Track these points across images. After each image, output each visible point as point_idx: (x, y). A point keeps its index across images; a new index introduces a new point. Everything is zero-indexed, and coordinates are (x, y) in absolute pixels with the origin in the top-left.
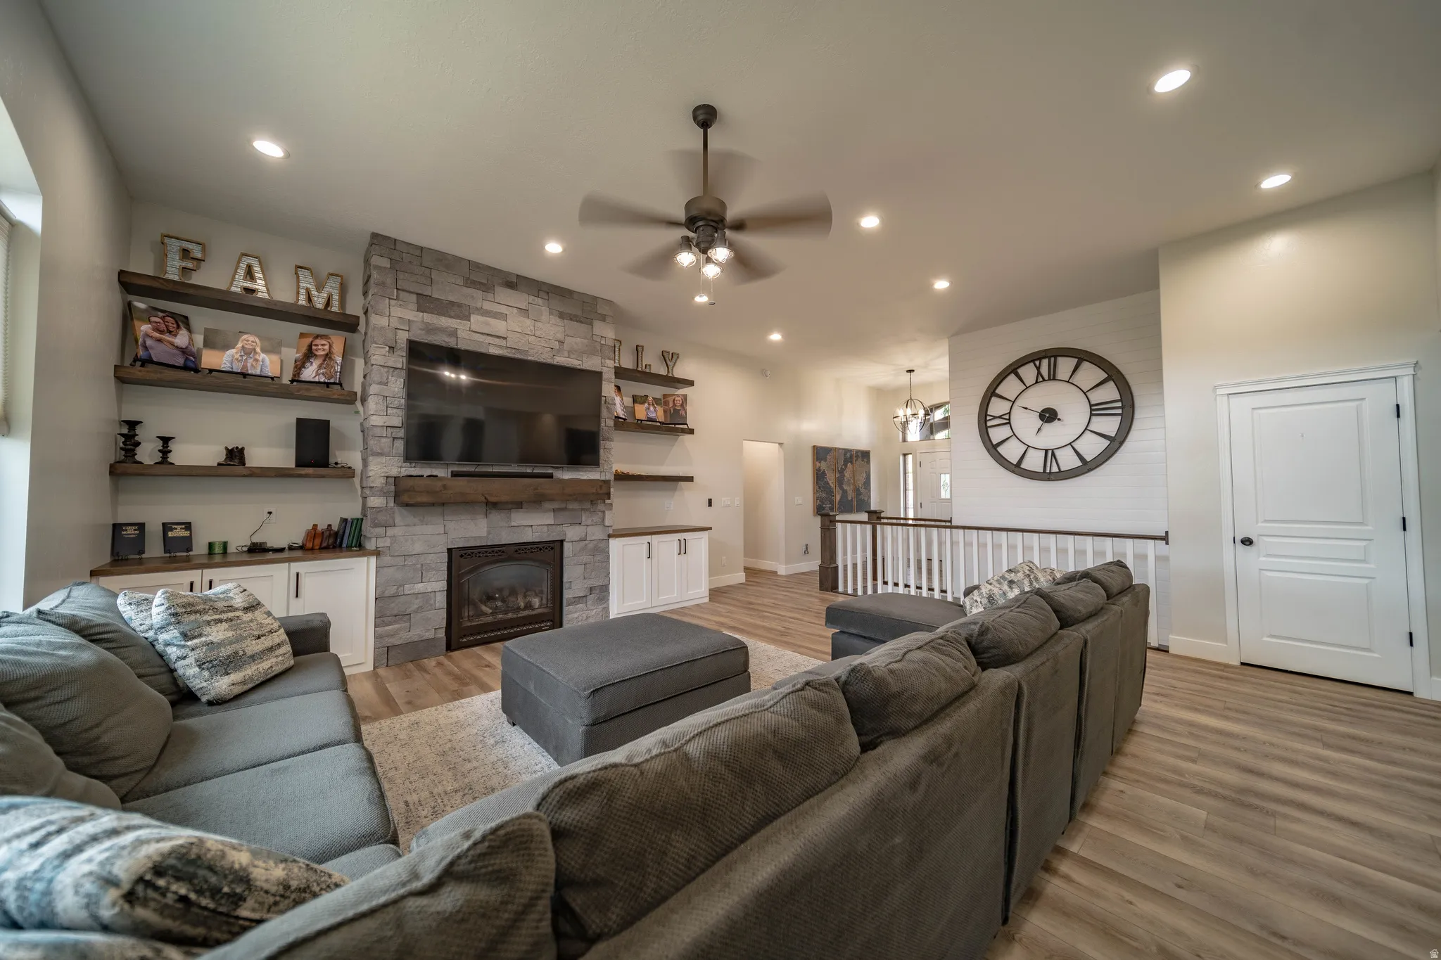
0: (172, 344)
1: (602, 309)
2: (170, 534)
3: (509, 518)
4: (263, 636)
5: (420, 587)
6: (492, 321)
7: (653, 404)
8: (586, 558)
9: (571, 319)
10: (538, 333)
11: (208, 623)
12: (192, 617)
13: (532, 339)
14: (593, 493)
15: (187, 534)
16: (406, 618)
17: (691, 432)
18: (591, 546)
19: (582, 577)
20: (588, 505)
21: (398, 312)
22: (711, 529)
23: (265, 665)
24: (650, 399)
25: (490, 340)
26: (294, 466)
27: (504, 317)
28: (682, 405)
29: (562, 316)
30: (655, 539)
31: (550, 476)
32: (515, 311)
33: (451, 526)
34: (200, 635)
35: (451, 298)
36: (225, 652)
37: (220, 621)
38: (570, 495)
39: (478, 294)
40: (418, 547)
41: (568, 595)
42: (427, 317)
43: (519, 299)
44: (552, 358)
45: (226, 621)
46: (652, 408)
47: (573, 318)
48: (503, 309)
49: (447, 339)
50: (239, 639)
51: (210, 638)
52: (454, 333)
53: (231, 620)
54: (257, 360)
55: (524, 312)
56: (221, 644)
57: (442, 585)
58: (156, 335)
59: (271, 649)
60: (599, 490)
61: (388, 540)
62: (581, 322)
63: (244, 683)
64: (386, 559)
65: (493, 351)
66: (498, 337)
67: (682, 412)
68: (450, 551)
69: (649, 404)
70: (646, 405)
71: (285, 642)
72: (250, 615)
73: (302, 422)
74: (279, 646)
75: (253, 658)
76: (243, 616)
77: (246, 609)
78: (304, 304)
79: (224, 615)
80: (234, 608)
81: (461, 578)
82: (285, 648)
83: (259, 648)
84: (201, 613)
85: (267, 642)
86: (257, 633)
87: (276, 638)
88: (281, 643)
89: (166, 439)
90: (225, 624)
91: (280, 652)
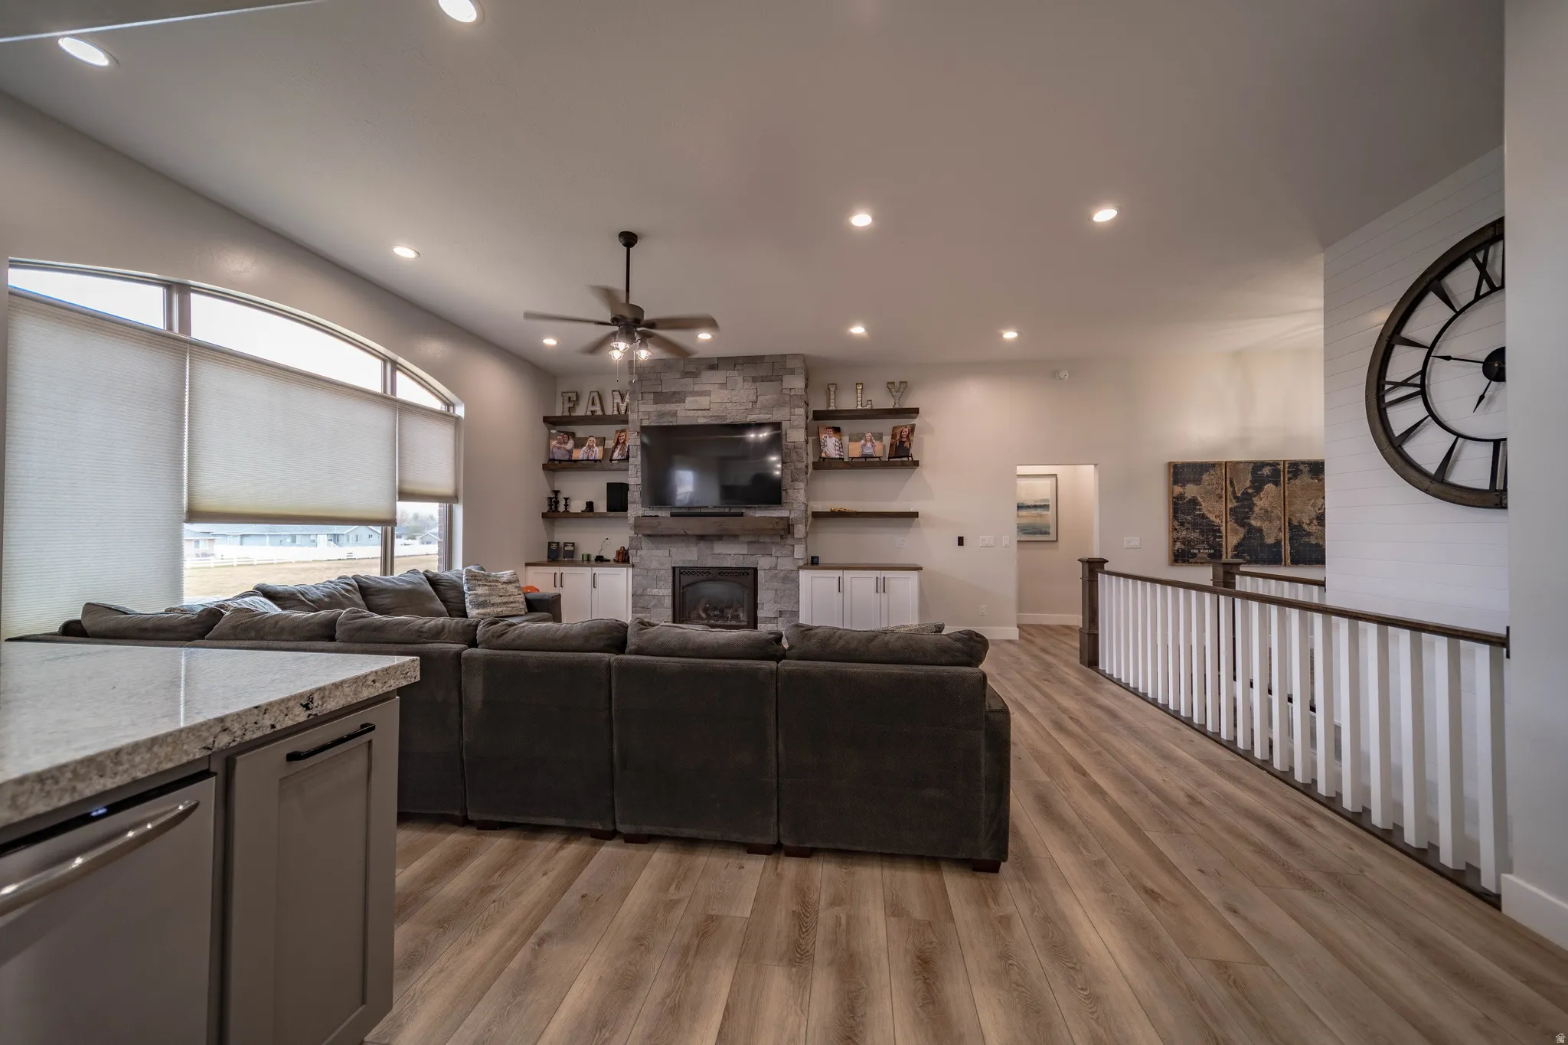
0: (564, 449)
1: (790, 364)
2: (566, 548)
3: (713, 548)
4: (504, 596)
5: (655, 591)
6: (698, 398)
7: (871, 440)
8: (776, 585)
9: (763, 381)
10: (734, 399)
11: (479, 585)
12: (474, 582)
13: (728, 405)
14: (770, 529)
15: (572, 549)
16: (648, 610)
17: (916, 464)
18: (781, 575)
19: (773, 601)
20: (778, 539)
21: (642, 408)
22: (921, 569)
23: (499, 609)
24: (868, 435)
25: (700, 413)
26: (606, 511)
27: (708, 393)
28: (908, 437)
29: (754, 380)
30: (848, 575)
31: (741, 515)
32: (717, 386)
33: (674, 550)
34: (473, 590)
35: (673, 390)
36: (481, 599)
37: (486, 585)
38: (750, 530)
39: (689, 381)
40: (654, 565)
41: (761, 614)
42: (659, 407)
43: (719, 376)
44: (746, 417)
45: (488, 586)
46: (869, 444)
47: (764, 379)
48: (707, 388)
49: (671, 420)
50: (489, 595)
51: (477, 592)
52: (675, 414)
53: (491, 586)
54: (593, 451)
55: (724, 385)
56: (480, 596)
57: (669, 591)
58: (558, 445)
59: (506, 603)
60: (775, 526)
61: (638, 558)
62: (771, 381)
64: (637, 570)
65: (702, 421)
66: (704, 410)
67: (907, 444)
68: (674, 569)
69: (866, 441)
70: (863, 442)
71: (518, 602)
72: (504, 586)
73: (609, 485)
74: (512, 602)
75: (493, 605)
76: (500, 586)
77: (504, 583)
78: (616, 413)
79: (489, 584)
80: (497, 581)
81: (683, 589)
82: (517, 605)
83: (499, 601)
84: (478, 580)
85: (505, 600)
86: (501, 594)
87: (512, 599)
88: (515, 602)
89: (566, 499)
90: (487, 588)
91: (512, 605)
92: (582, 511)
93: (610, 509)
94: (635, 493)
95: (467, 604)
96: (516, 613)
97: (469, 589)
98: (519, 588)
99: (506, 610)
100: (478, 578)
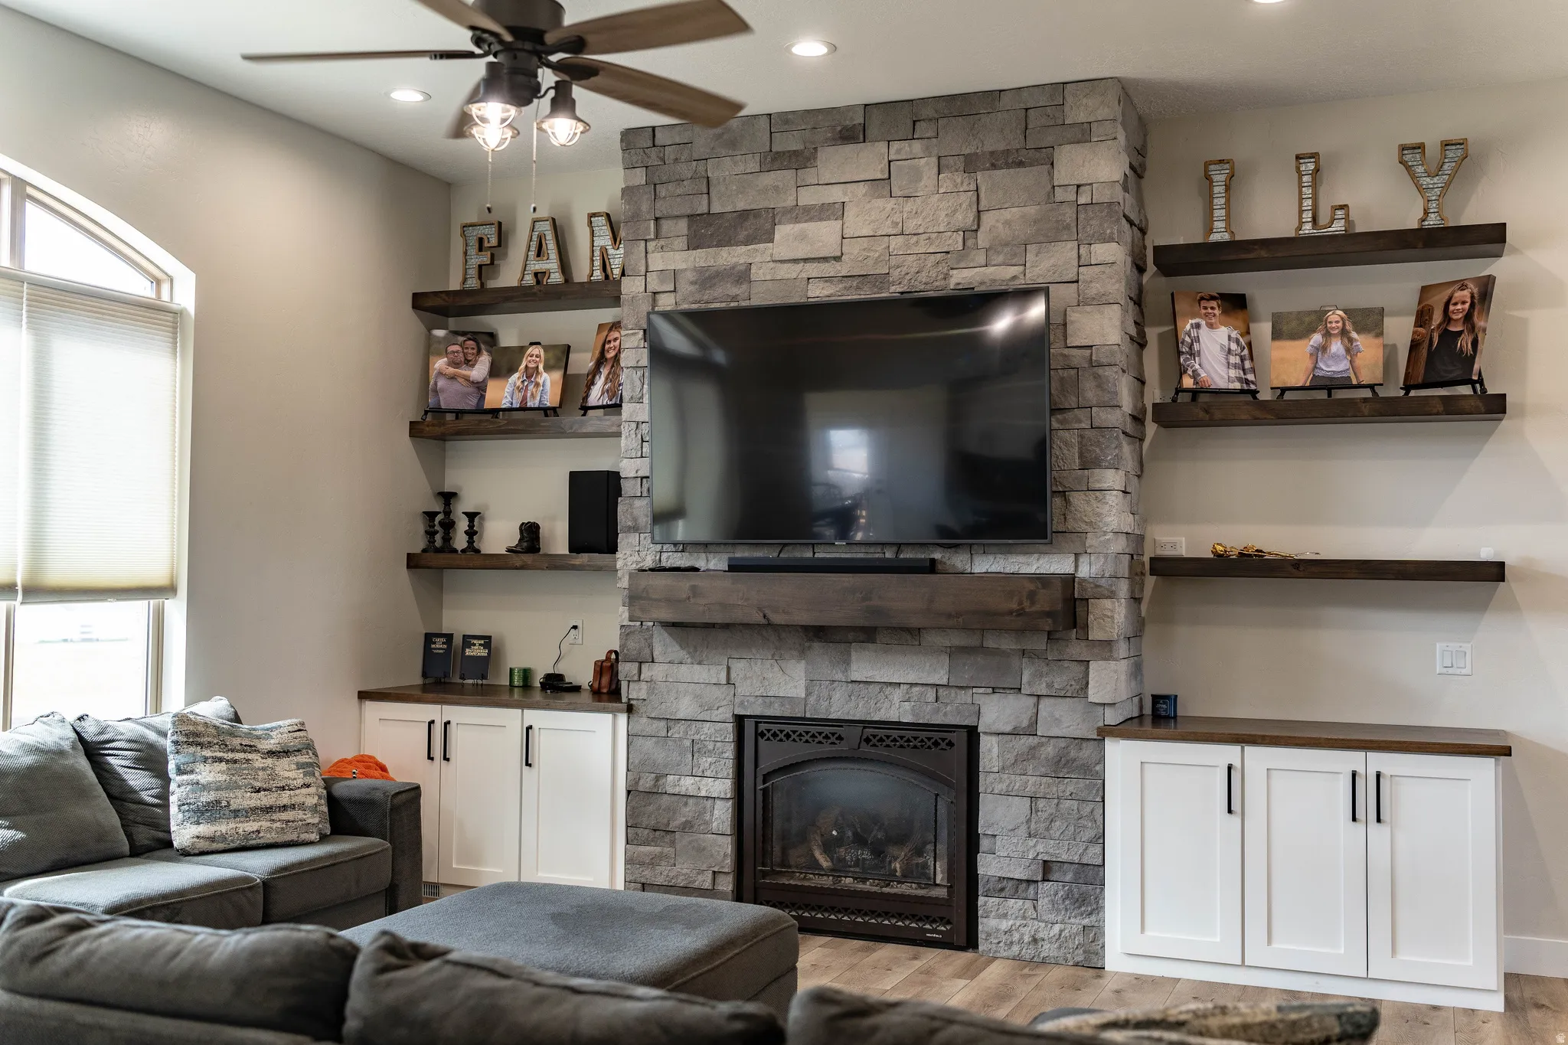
0: (467, 379)
1: (1077, 114)
2: (468, 652)
3: (847, 662)
4: (265, 790)
5: (687, 784)
6: (811, 227)
7: (1344, 333)
8: (1032, 783)
9: (994, 166)
10: (910, 226)
11: (205, 760)
12: (192, 749)
13: (896, 243)
14: (1011, 613)
15: (483, 653)
16: (668, 838)
17: (1497, 406)
18: (1050, 750)
19: (1022, 831)
20: (1039, 643)
21: (657, 261)
22: (1507, 752)
23: (251, 826)
24: (1335, 317)
25: (813, 270)
26: (567, 551)
27: (834, 211)
28: (1468, 318)
29: (970, 164)
30: (1258, 759)
31: (932, 567)
32: (862, 189)
33: (739, 667)
34: (192, 772)
35: (741, 205)
36: (206, 797)
37: (221, 760)
38: (949, 616)
39: (784, 177)
40: (685, 707)
41: (988, 867)
42: (702, 258)
43: (868, 160)
44: (946, 277)
45: (227, 762)
46: (1337, 346)
47: (1000, 160)
48: (836, 194)
49: (734, 291)
50: (231, 786)
51: (199, 777)
52: (743, 275)
53: (235, 762)
54: (537, 385)
55: (882, 184)
56: (205, 787)
57: (723, 787)
58: (451, 370)
59: (268, 810)
60: (1026, 604)
61: (644, 685)
62: (1020, 164)
63: (212, 839)
64: (642, 723)
65: (819, 292)
66: (825, 259)
67: (1465, 343)
68: (739, 720)
69: (1327, 334)
70: (1317, 338)
71: (302, 806)
72: (269, 761)
73: (575, 478)
74: (284, 808)
75: (236, 813)
76: (258, 761)
77: (271, 753)
78: (598, 275)
79: (230, 756)
80: (252, 748)
81: (764, 782)
82: (299, 815)
83: (253, 803)
84: (201, 745)
85: (265, 799)
86: (258, 784)
87: (285, 798)
88: (293, 807)
89: (471, 516)
90: (223, 766)
91: (284, 816)
92: (509, 550)
93: (577, 545)
94: (638, 503)
95: (173, 809)
96: (293, 837)
97: (180, 771)
98: (307, 768)
99: (269, 830)
100: (205, 740)
